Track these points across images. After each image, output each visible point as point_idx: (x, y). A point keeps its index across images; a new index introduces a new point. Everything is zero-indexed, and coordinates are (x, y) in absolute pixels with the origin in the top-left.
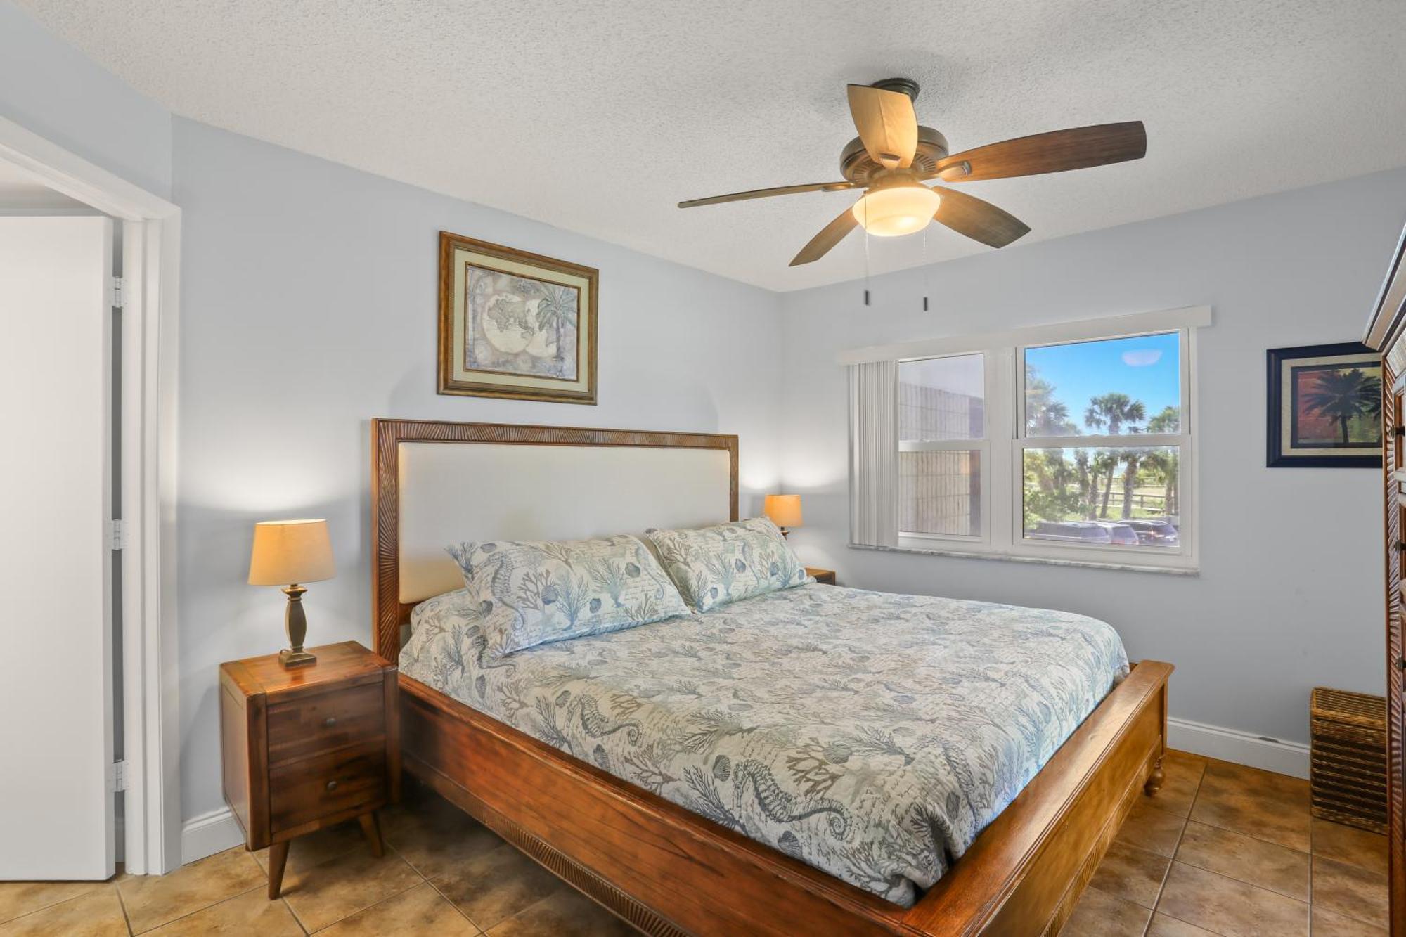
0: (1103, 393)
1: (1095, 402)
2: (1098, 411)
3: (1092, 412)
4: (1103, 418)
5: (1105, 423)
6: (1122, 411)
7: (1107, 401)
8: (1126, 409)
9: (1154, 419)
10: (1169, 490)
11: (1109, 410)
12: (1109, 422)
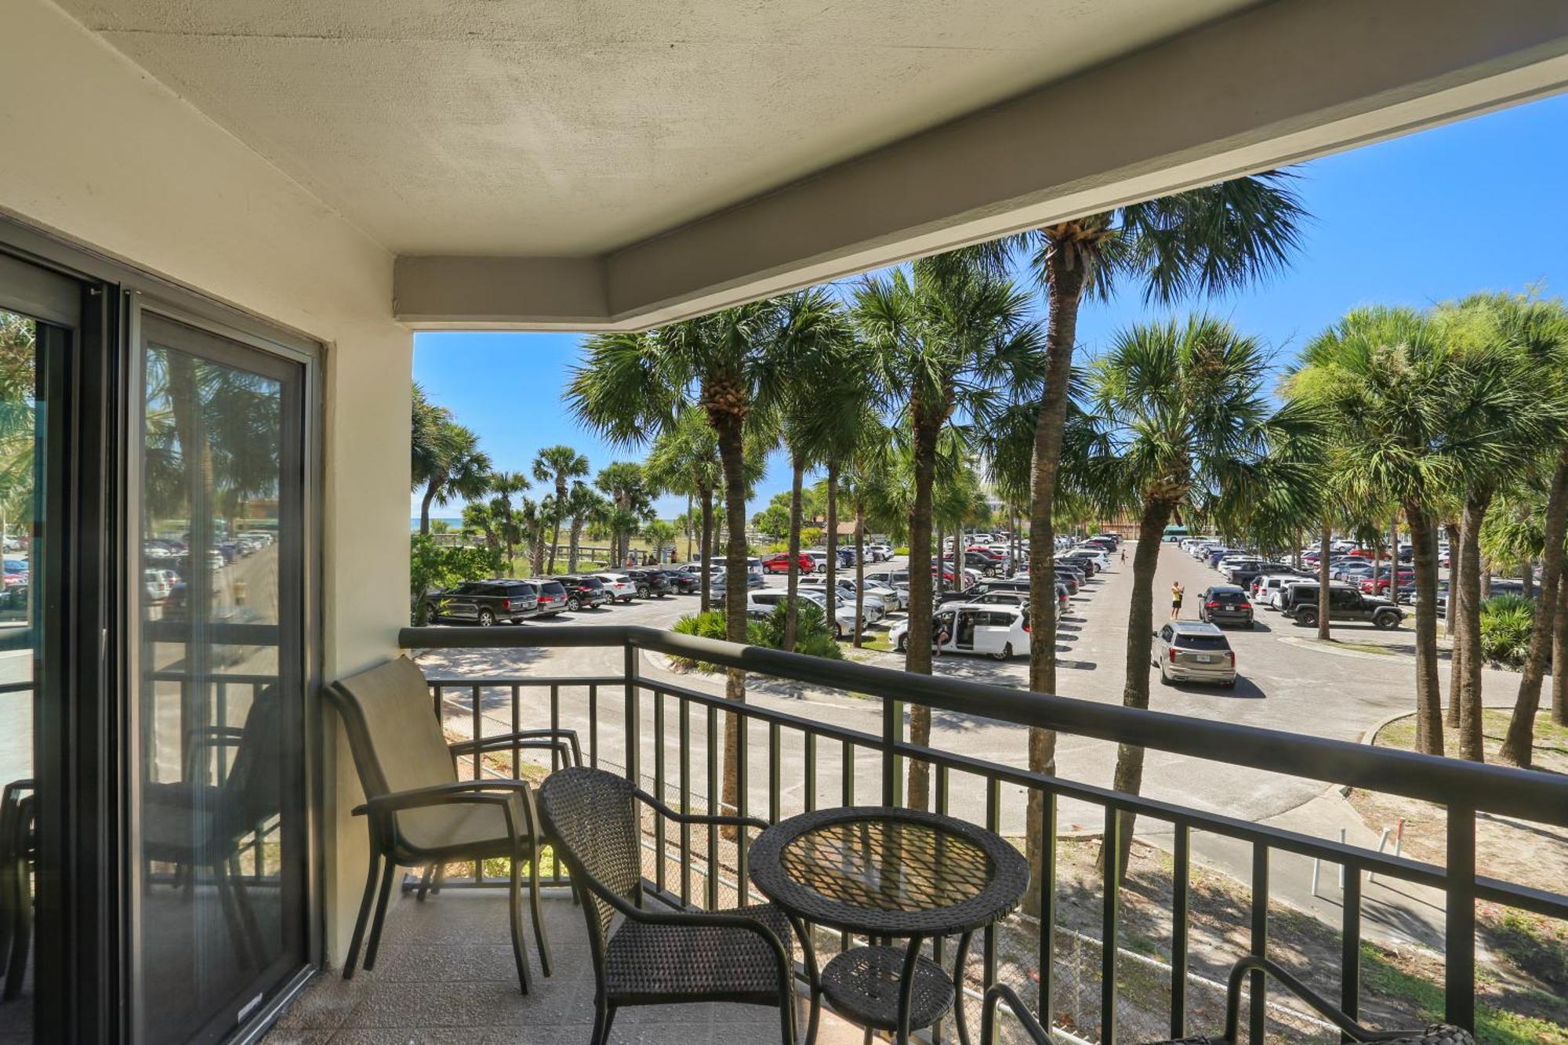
0: (551, 445)
1: (542, 455)
2: (546, 463)
3: (539, 463)
4: (551, 471)
5: (551, 476)
6: (567, 465)
7: (553, 453)
8: (571, 464)
9: (602, 473)
10: (614, 543)
11: (555, 463)
12: (555, 475)
